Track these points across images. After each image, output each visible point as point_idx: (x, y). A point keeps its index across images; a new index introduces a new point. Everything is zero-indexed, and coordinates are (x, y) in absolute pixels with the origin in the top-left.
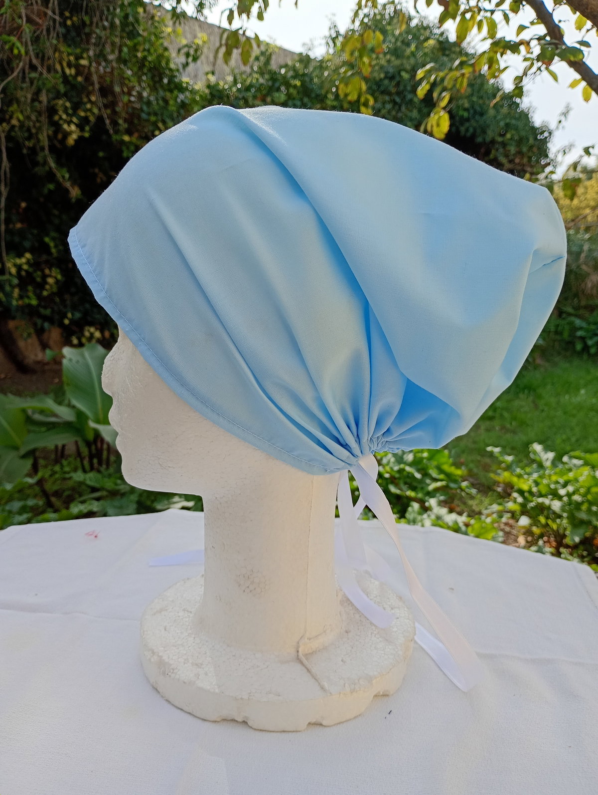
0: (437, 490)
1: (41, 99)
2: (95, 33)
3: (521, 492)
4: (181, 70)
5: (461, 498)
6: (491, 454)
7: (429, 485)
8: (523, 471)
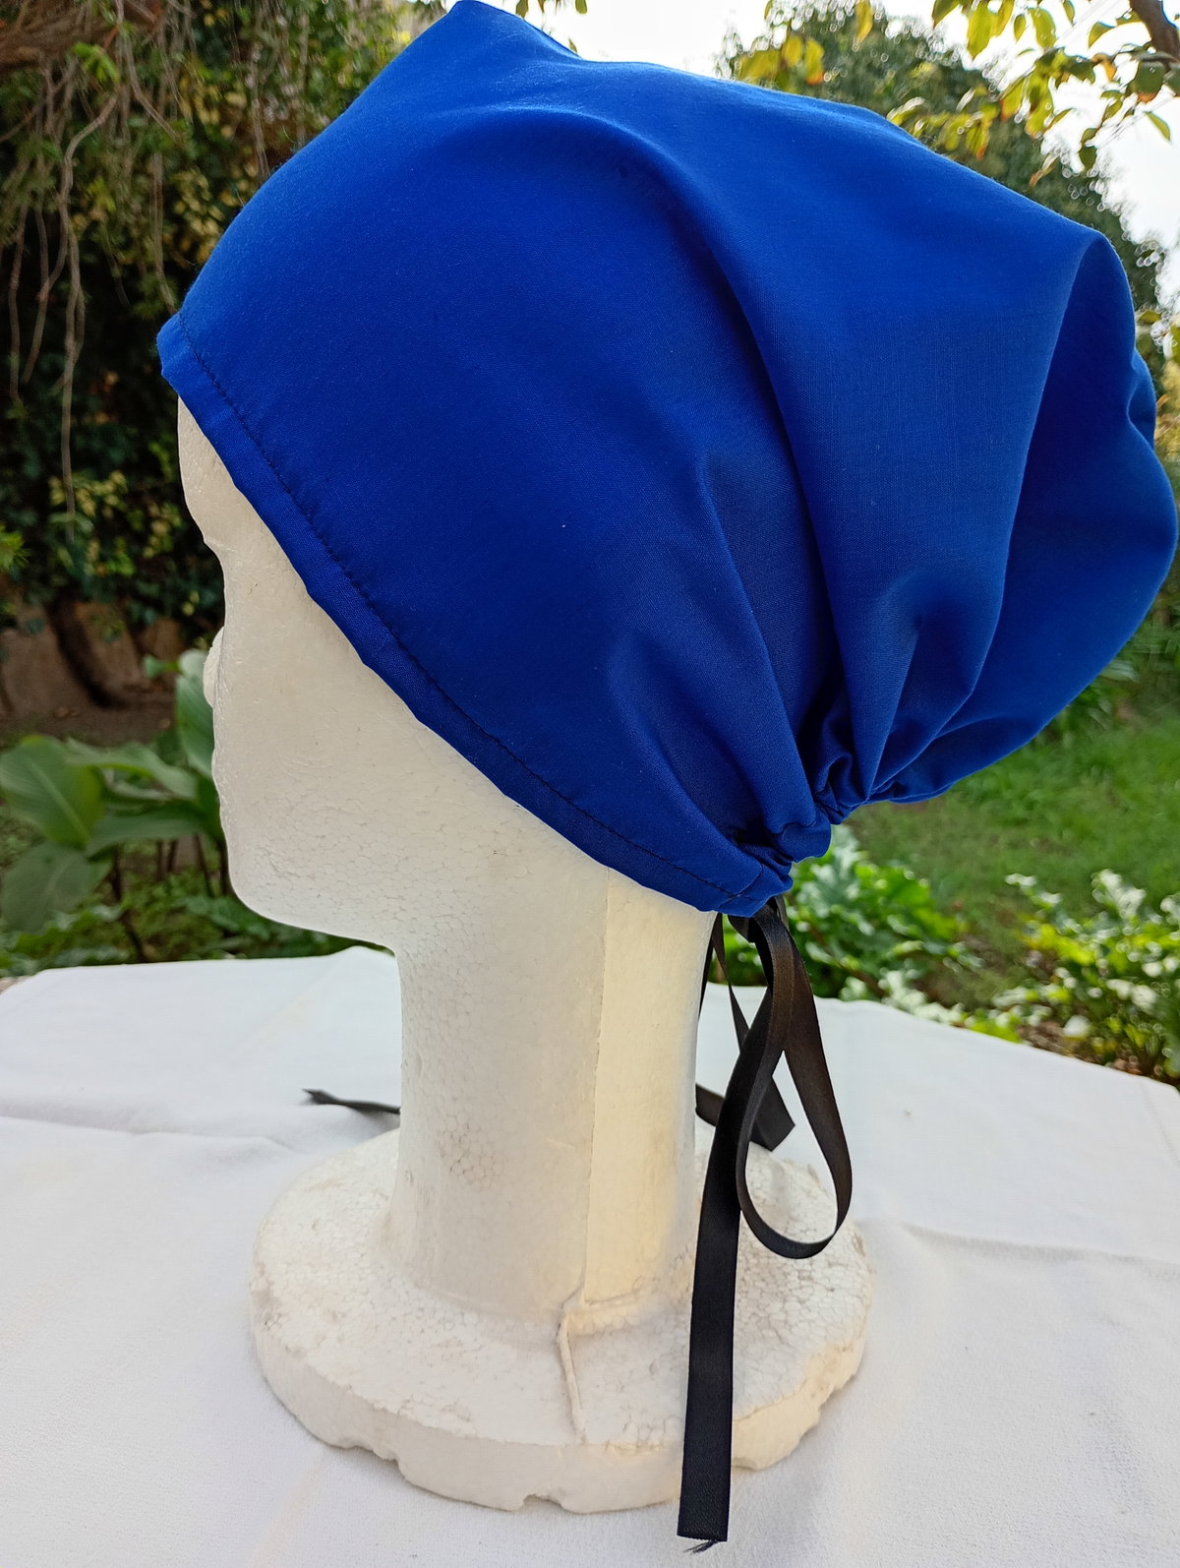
0: (903, 957)
1: (151, 170)
2: (260, 40)
5: (951, 976)
7: (887, 946)
8: (1077, 926)
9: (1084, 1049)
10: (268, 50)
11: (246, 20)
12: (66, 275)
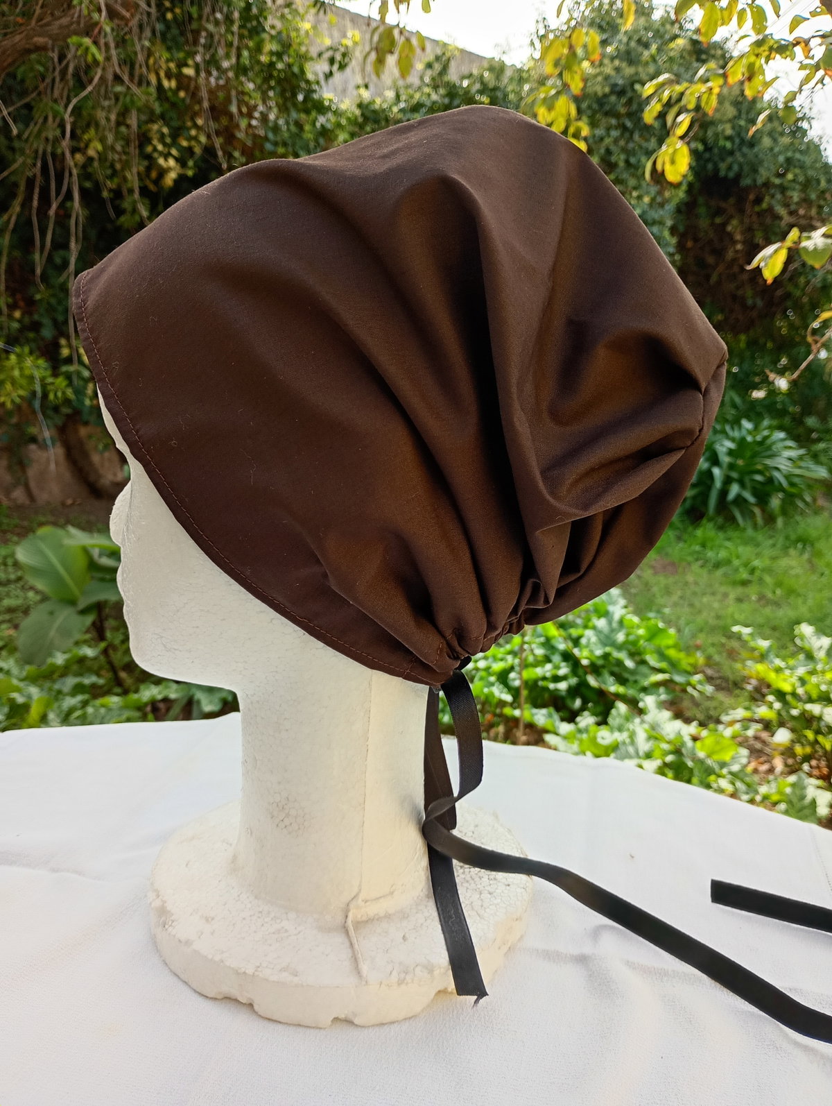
0: (658, 685)
1: (129, 122)
2: (206, 30)
4: (322, 82)
5: (693, 699)
6: (738, 637)
7: (646, 676)
8: (783, 663)
9: (788, 752)
10: (211, 36)
11: (195, 15)
12: (69, 196)
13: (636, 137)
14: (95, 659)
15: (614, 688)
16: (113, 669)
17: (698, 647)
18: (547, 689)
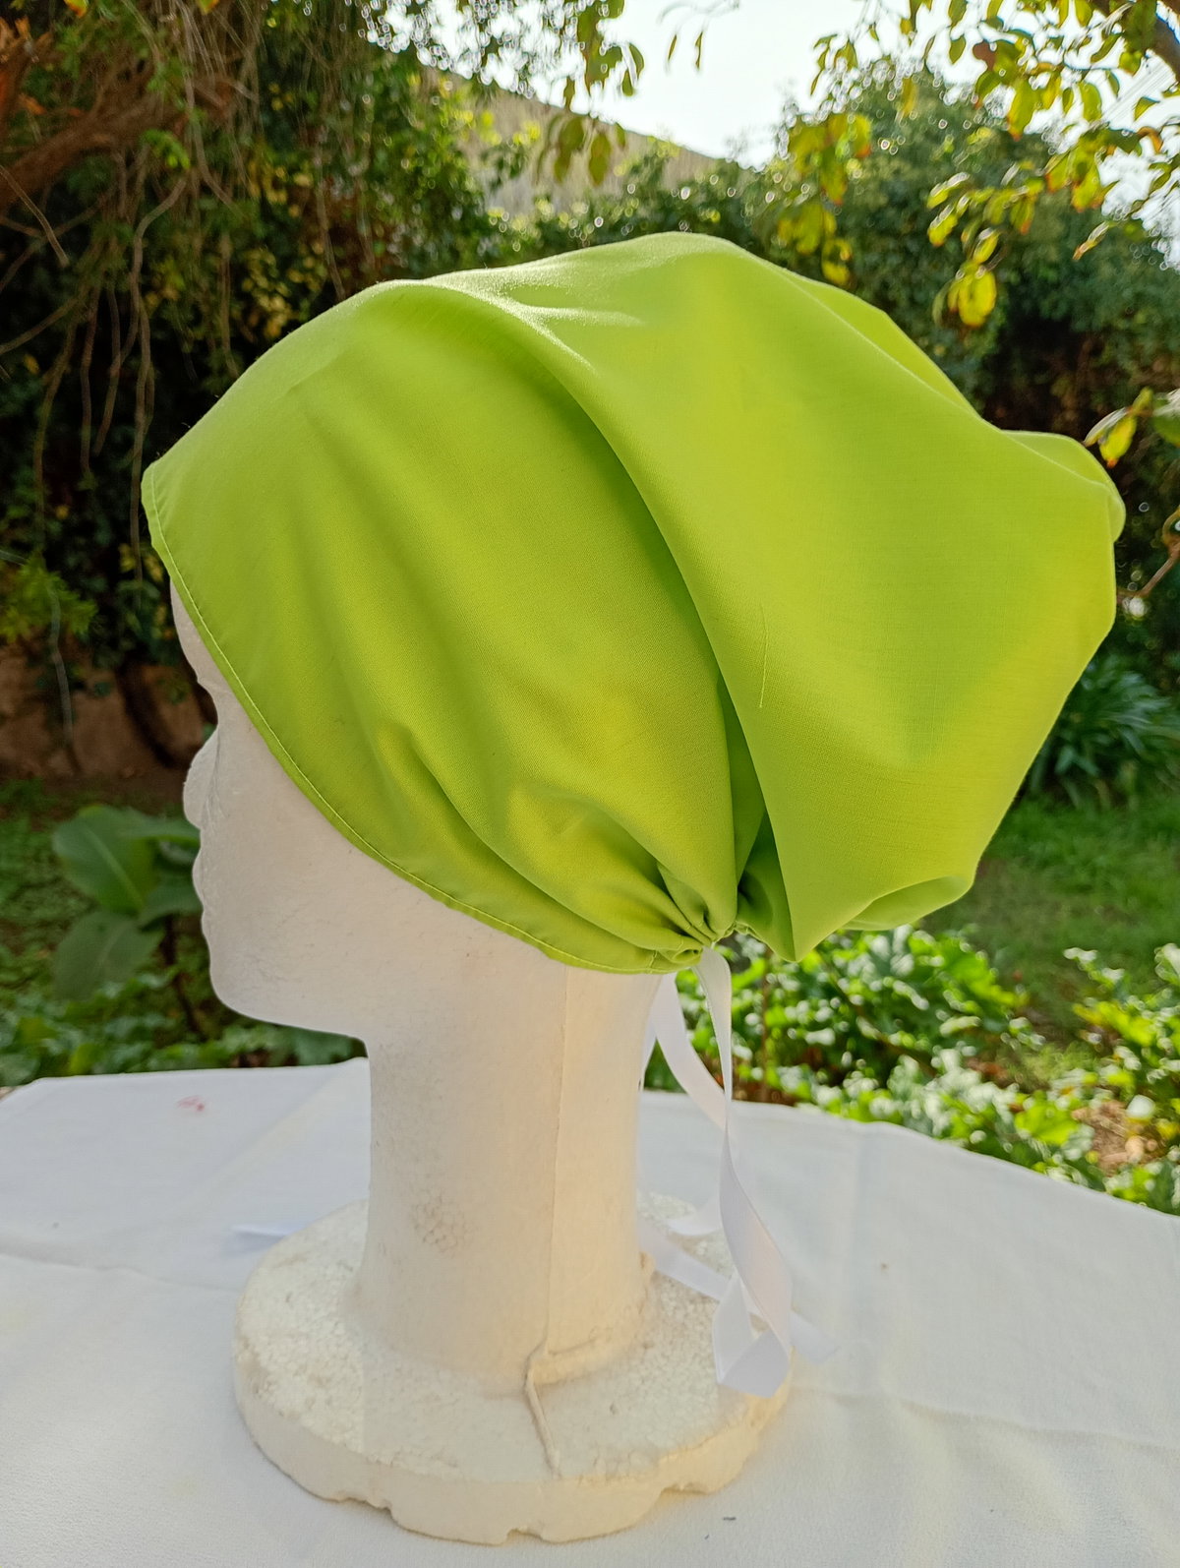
0: (958, 1034)
3: (1135, 1048)
4: (487, 193)
5: (1010, 1053)
6: (1074, 964)
7: (943, 1021)
8: (1141, 1002)
9: (1149, 1131)
11: (312, 104)
12: (136, 351)
13: (924, 264)
14: (160, 991)
15: (898, 1038)
16: (185, 1005)
17: (1017, 981)
18: (802, 1041)
